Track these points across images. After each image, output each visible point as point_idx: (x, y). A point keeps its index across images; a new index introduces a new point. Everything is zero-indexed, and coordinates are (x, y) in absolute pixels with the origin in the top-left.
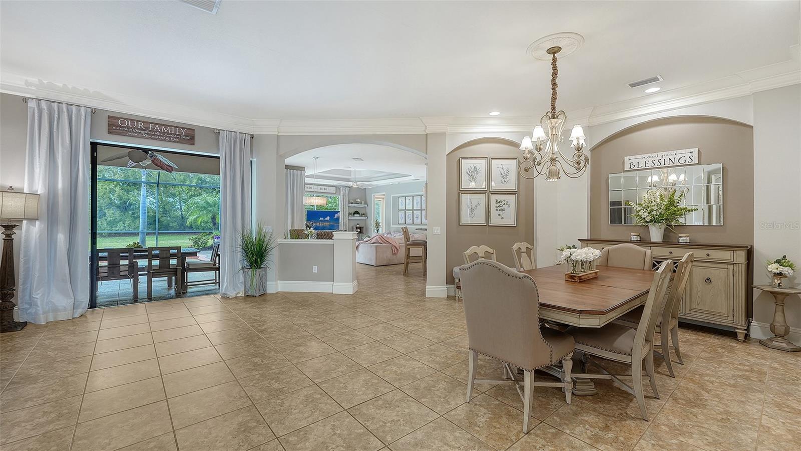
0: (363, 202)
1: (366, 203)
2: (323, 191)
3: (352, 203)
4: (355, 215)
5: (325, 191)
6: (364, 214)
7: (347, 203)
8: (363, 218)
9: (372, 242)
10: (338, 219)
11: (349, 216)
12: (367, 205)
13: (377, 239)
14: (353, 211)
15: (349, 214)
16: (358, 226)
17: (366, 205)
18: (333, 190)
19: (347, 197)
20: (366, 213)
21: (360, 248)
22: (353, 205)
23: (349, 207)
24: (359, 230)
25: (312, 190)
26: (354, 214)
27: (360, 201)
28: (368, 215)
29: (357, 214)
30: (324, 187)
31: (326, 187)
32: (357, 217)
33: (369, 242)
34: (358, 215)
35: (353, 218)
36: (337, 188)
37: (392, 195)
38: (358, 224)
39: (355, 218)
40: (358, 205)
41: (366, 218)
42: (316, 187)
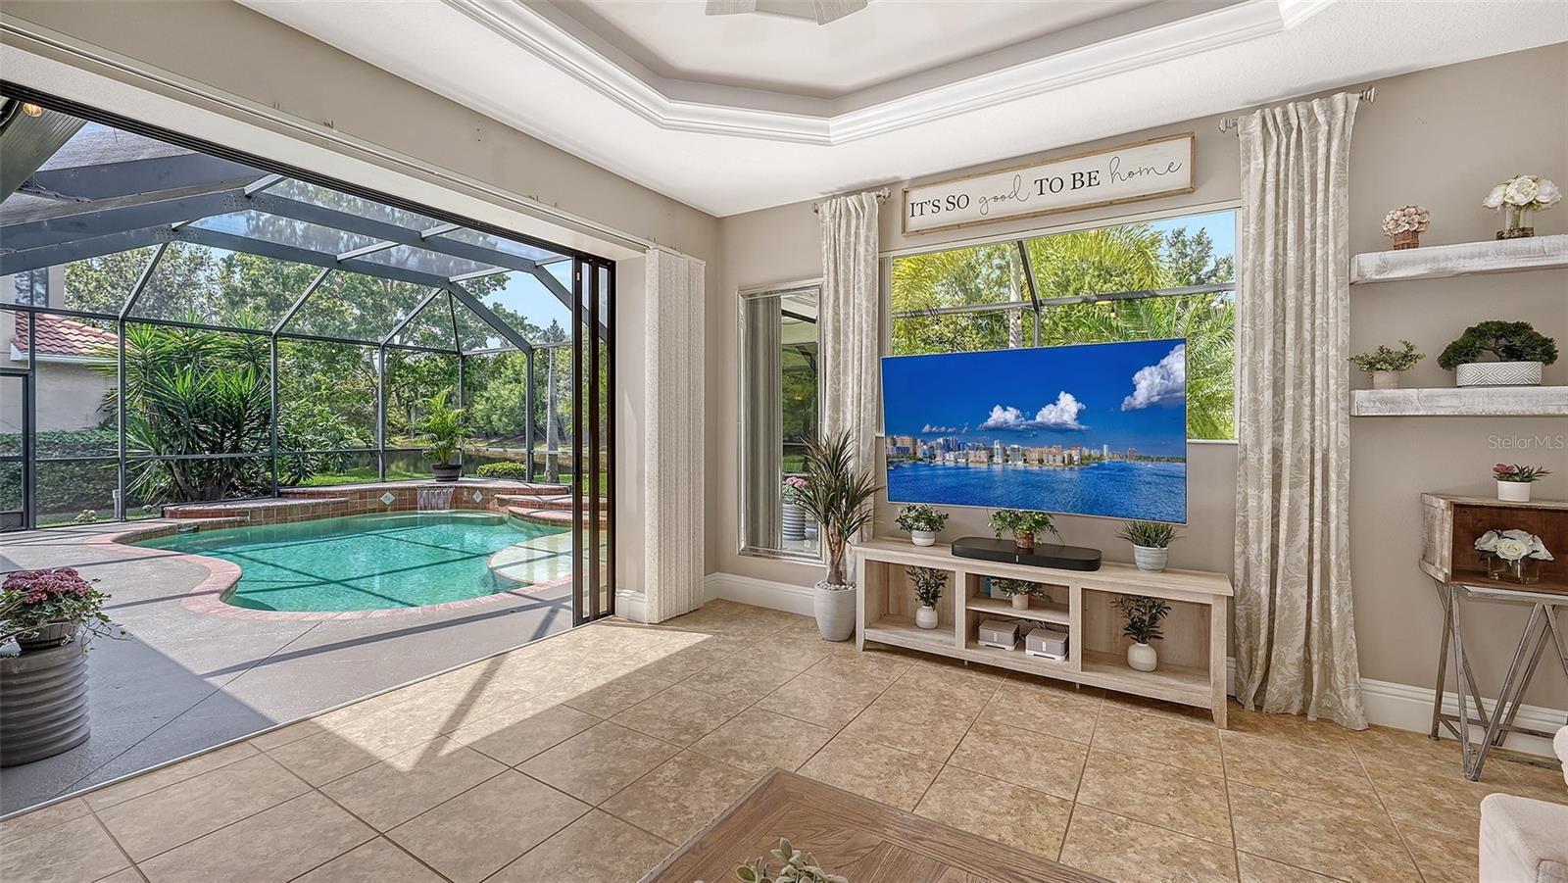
4: (1467, 371)
5: (1084, 196)
25: (973, 212)
26: (1456, 356)
29: (1512, 354)
31: (1086, 166)
34: (1521, 370)
35: (1440, 399)
36: (1200, 135)
38: (1506, 474)
39: (1455, 402)
40: (1515, 253)
42: (1005, 181)
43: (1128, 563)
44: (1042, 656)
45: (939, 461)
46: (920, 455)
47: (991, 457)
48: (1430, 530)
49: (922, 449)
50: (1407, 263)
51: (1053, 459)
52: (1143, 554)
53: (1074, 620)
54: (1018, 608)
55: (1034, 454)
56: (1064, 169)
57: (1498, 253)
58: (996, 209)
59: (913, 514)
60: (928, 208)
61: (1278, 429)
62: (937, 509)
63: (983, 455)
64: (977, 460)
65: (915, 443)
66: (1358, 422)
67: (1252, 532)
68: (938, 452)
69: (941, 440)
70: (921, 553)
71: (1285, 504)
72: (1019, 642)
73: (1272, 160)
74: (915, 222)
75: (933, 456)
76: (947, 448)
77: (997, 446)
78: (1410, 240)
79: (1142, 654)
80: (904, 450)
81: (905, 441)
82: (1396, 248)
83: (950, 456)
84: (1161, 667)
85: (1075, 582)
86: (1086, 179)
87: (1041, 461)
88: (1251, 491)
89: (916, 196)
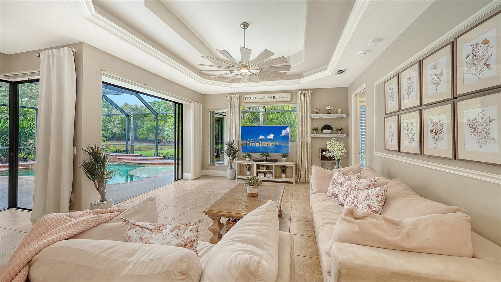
0: (339, 110)
1: (345, 111)
2: (272, 100)
4: (324, 131)
5: (275, 100)
6: (341, 130)
7: (308, 113)
8: (339, 135)
11: (312, 132)
12: (348, 115)
14: (320, 125)
15: (315, 130)
17: (345, 115)
18: (287, 97)
19: (308, 105)
20: (347, 128)
23: (312, 119)
25: (256, 100)
26: (323, 129)
27: (331, 108)
28: (350, 131)
29: (329, 129)
31: (275, 95)
32: (327, 134)
34: (330, 131)
36: (292, 93)
39: (322, 136)
40: (328, 116)
41: (345, 135)
42: (262, 96)
43: (281, 161)
44: (269, 177)
45: (251, 145)
46: (247, 144)
47: (260, 144)
49: (248, 143)
50: (317, 116)
51: (269, 144)
52: (284, 159)
53: (273, 171)
54: (264, 169)
55: (266, 144)
56: (272, 95)
57: (326, 116)
58: (261, 100)
59: (246, 155)
60: (248, 98)
61: (302, 139)
62: (250, 154)
63: (258, 144)
64: (257, 145)
65: (247, 142)
66: (312, 138)
67: (299, 155)
68: (251, 143)
69: (251, 141)
70: (247, 161)
71: (303, 150)
72: (265, 176)
73: (301, 99)
74: (246, 101)
75: (250, 144)
77: (260, 142)
78: (317, 113)
79: (283, 175)
80: (245, 143)
81: (245, 141)
82: (316, 114)
83: (253, 144)
84: (286, 177)
85: (274, 164)
86: (275, 97)
87: (268, 145)
88: (299, 149)
89: (246, 96)
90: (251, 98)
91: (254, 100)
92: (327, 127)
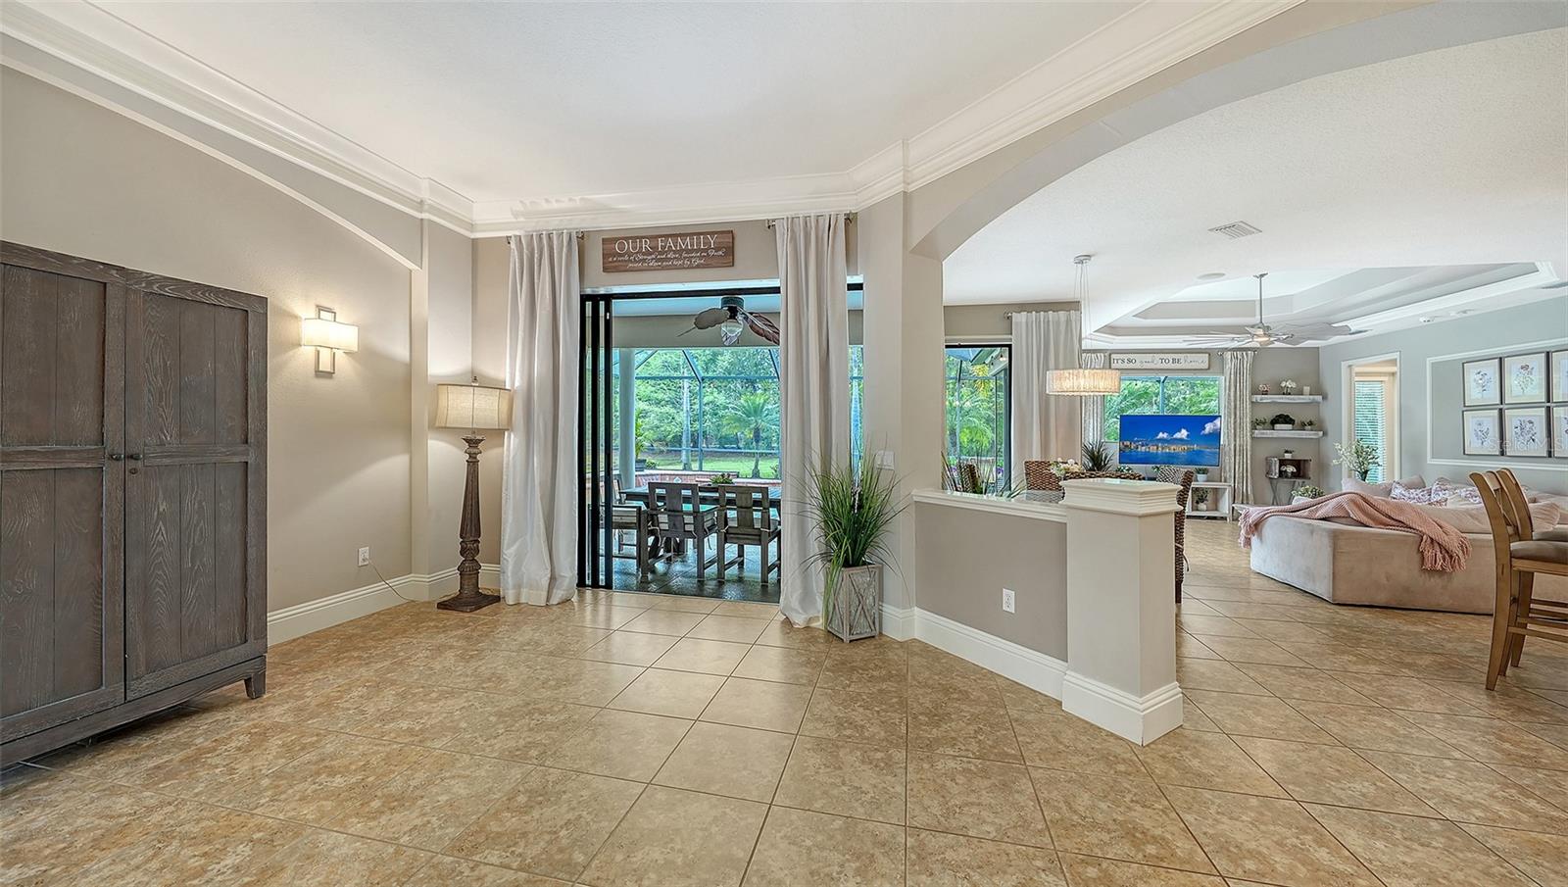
0: (1307, 389)
1: (1319, 390)
2: (1171, 366)
3: (1265, 393)
4: (1277, 426)
5: (1177, 366)
6: (1311, 423)
7: (1247, 392)
8: (1306, 434)
9: (1320, 514)
10: (1216, 435)
11: (1254, 428)
12: (1325, 398)
13: (1340, 507)
14: (1269, 414)
15: (1257, 423)
16: (1288, 456)
17: (1319, 398)
18: (1202, 361)
19: (1247, 378)
20: (1321, 421)
21: (1267, 529)
22: (1268, 399)
23: (1253, 402)
24: (1290, 469)
25: (1137, 365)
26: (1274, 422)
27: (1294, 385)
28: (1329, 426)
29: (1286, 423)
30: (1170, 357)
31: (1178, 356)
32: (1283, 431)
33: (1305, 513)
34: (1290, 426)
35: (1269, 433)
36: (1215, 356)
37: (1429, 361)
38: (1287, 452)
39: (1272, 434)
41: (1321, 433)
42: (1149, 357)
46: (1130, 447)
47: (1157, 448)
48: (1270, 467)
49: (1132, 445)
50: (1265, 399)
51: (1176, 449)
52: (1201, 477)
55: (1171, 447)
57: (1285, 398)
60: (1119, 361)
61: (1235, 441)
63: (1154, 447)
64: (1153, 449)
65: (1130, 443)
66: (1253, 438)
67: (1227, 469)
68: (1139, 446)
69: (1141, 442)
71: (1237, 461)
73: (1233, 366)
74: (1114, 366)
75: (1137, 447)
76: (1143, 446)
77: (1160, 444)
80: (1127, 446)
81: (1126, 443)
82: (1263, 394)
83: (1143, 448)
86: (1177, 361)
88: (1227, 458)
89: (1113, 356)
90: (1126, 361)
91: (1131, 366)
92: (1284, 419)
